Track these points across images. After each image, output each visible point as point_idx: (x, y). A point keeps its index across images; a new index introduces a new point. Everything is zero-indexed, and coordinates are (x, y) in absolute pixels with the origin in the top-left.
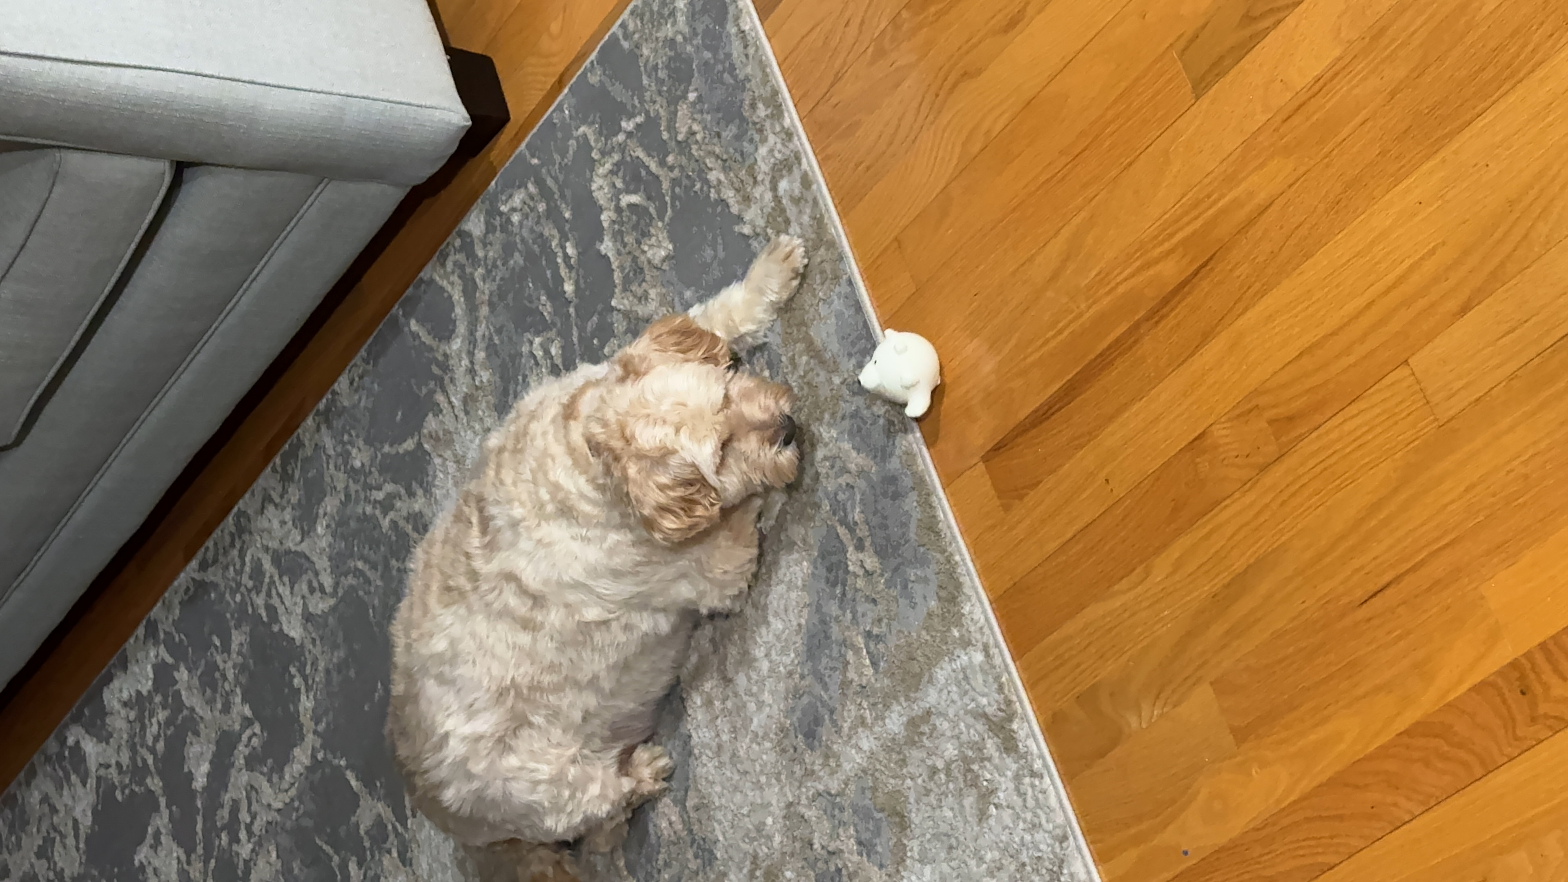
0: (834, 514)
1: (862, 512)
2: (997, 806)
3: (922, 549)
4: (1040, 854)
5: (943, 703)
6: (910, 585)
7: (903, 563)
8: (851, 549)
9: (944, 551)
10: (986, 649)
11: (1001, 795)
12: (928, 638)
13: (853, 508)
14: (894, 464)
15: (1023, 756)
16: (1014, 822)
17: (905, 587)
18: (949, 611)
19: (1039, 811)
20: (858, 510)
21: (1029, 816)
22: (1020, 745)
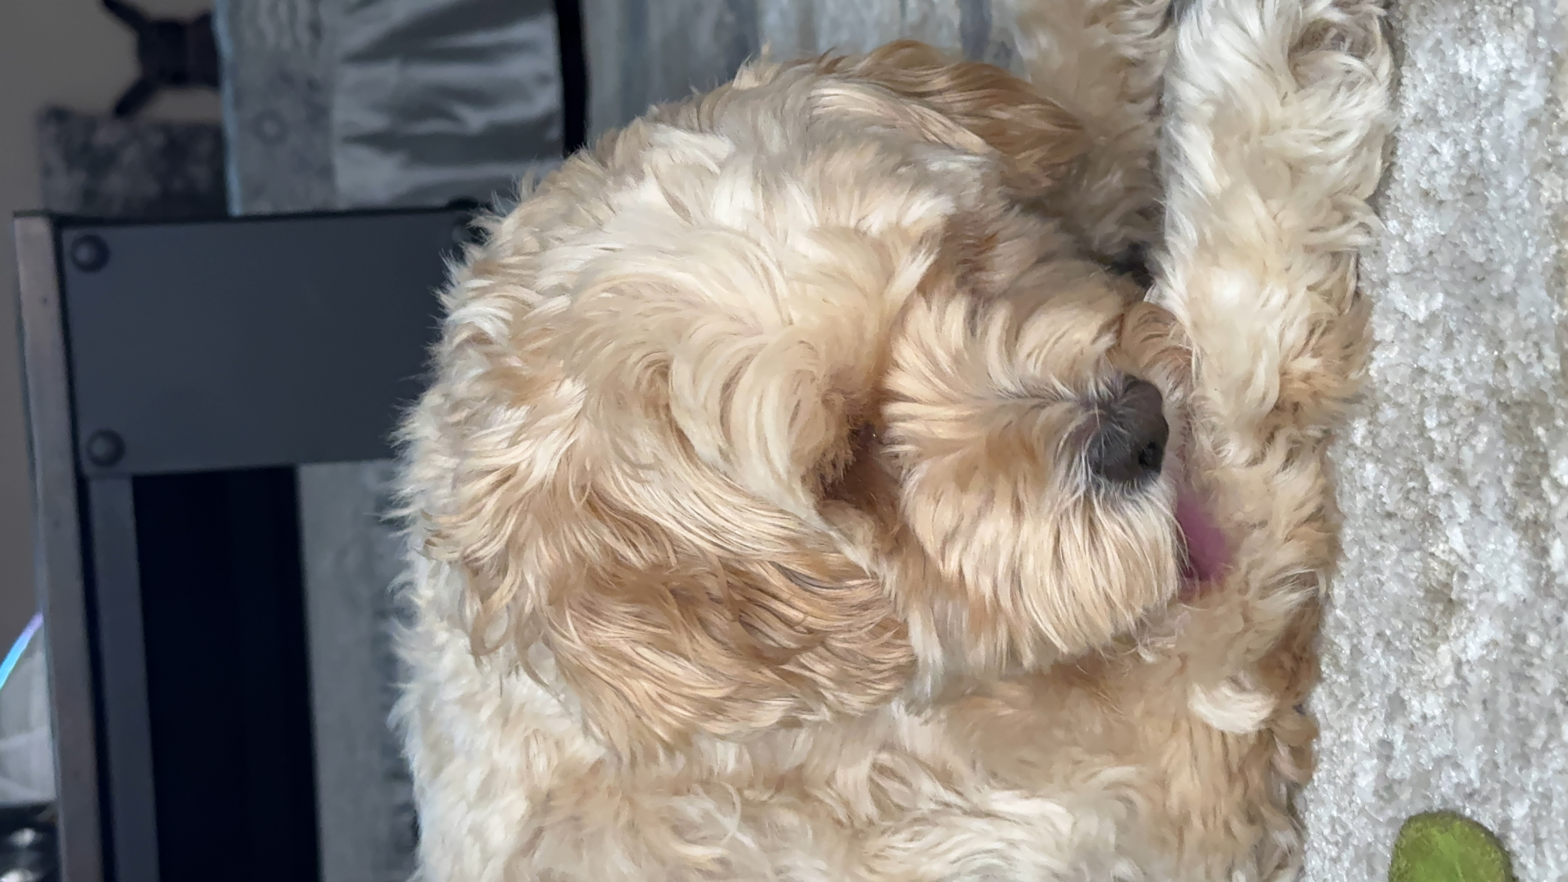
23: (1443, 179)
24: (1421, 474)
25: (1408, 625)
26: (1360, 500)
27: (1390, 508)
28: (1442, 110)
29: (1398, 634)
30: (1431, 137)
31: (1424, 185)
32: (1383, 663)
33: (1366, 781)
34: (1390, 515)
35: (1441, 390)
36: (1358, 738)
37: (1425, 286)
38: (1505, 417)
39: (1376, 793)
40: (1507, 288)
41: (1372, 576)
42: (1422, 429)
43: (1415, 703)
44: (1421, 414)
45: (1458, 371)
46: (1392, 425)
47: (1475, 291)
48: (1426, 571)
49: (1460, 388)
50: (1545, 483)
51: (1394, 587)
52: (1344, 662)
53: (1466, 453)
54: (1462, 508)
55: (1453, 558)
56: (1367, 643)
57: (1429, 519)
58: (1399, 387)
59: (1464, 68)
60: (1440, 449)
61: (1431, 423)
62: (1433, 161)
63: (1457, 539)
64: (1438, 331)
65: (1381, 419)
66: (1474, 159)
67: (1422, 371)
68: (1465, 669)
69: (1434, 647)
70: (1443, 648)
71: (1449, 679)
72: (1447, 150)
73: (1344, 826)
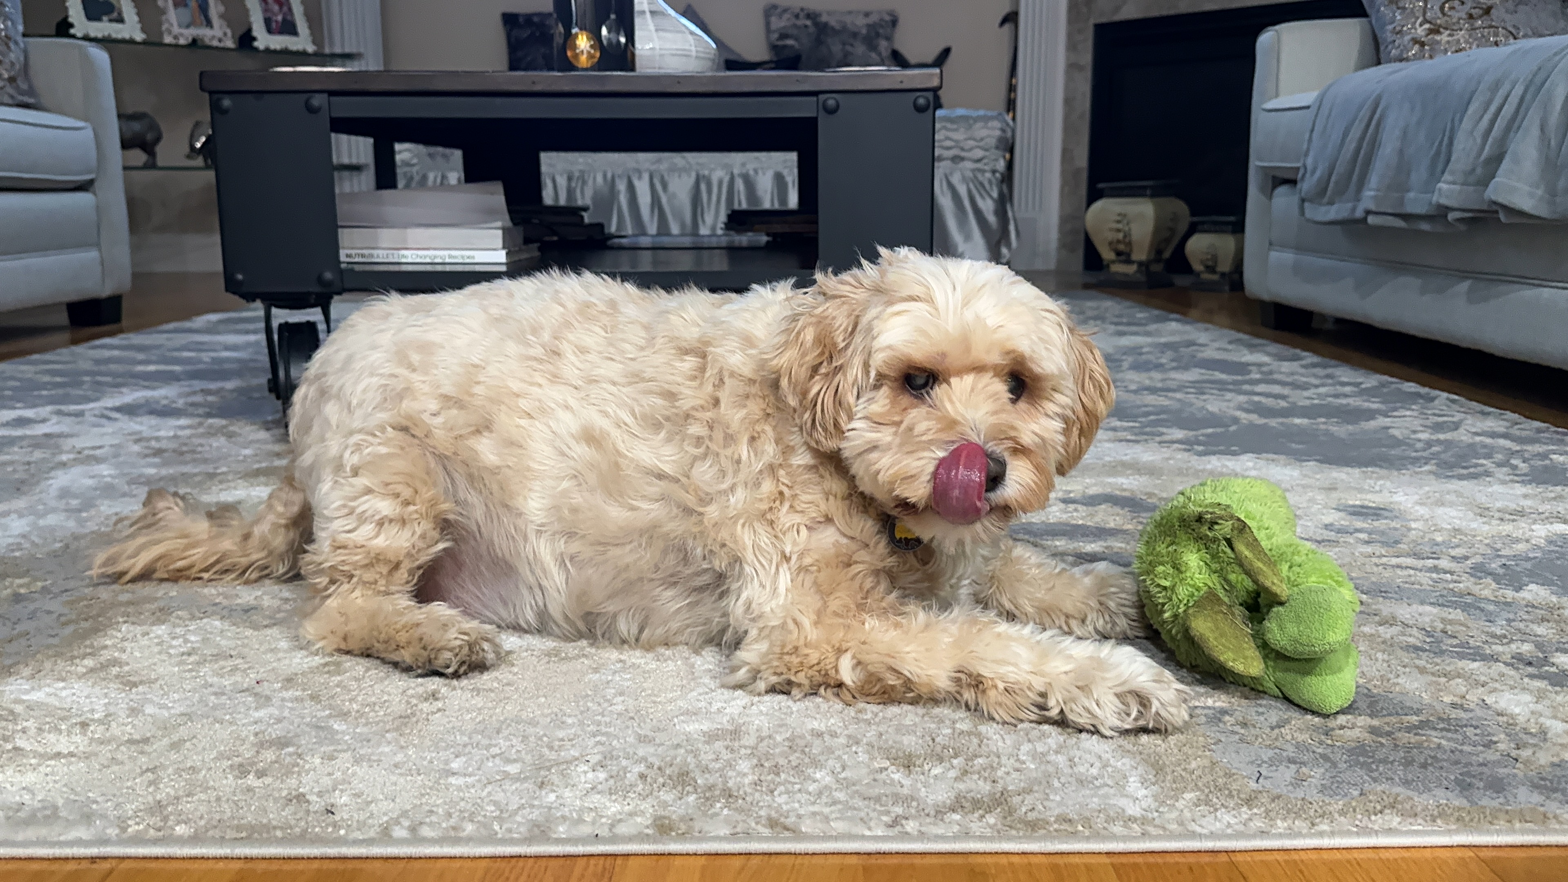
0: (1440, 719)
1: (1439, 746)
2: (882, 770)
3: (1356, 793)
4: (776, 793)
5: (1078, 753)
6: (1293, 766)
7: (1334, 765)
8: (1375, 722)
9: (1342, 813)
10: (1144, 821)
11: (896, 777)
12: (1194, 765)
13: (1449, 740)
14: (1526, 797)
15: (939, 813)
16: (845, 779)
17: (1292, 761)
18: (1231, 796)
19: (840, 806)
20: (1444, 742)
21: (841, 796)
22: (956, 817)
23: (1082, 769)
24: (956, 756)
25: (892, 747)
26: (933, 726)
27: (938, 740)
28: (1110, 769)
29: (887, 741)
30: (1098, 764)
31: (1076, 760)
32: (868, 735)
33: (815, 724)
34: (933, 740)
35: (995, 765)
36: (832, 721)
37: (1034, 758)
38: (999, 795)
39: (813, 730)
40: (1052, 797)
41: (904, 731)
42: (976, 756)
43: (860, 749)
44: (981, 756)
45: (1008, 773)
46: (970, 741)
47: (1044, 783)
48: (919, 757)
49: (1000, 773)
50: (981, 812)
51: (906, 740)
52: (860, 716)
53: (976, 777)
54: (952, 774)
55: (926, 767)
56: (873, 727)
57: (941, 760)
58: (988, 745)
59: (1131, 779)
60: (970, 764)
61: (980, 760)
62: (1087, 765)
63: (936, 771)
64: (1017, 765)
65: (972, 737)
66: (1097, 783)
67: (999, 757)
68: (885, 773)
69: (888, 759)
70: (888, 763)
71: (877, 765)
72: (1094, 771)
73: (792, 713)
